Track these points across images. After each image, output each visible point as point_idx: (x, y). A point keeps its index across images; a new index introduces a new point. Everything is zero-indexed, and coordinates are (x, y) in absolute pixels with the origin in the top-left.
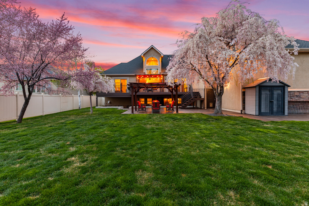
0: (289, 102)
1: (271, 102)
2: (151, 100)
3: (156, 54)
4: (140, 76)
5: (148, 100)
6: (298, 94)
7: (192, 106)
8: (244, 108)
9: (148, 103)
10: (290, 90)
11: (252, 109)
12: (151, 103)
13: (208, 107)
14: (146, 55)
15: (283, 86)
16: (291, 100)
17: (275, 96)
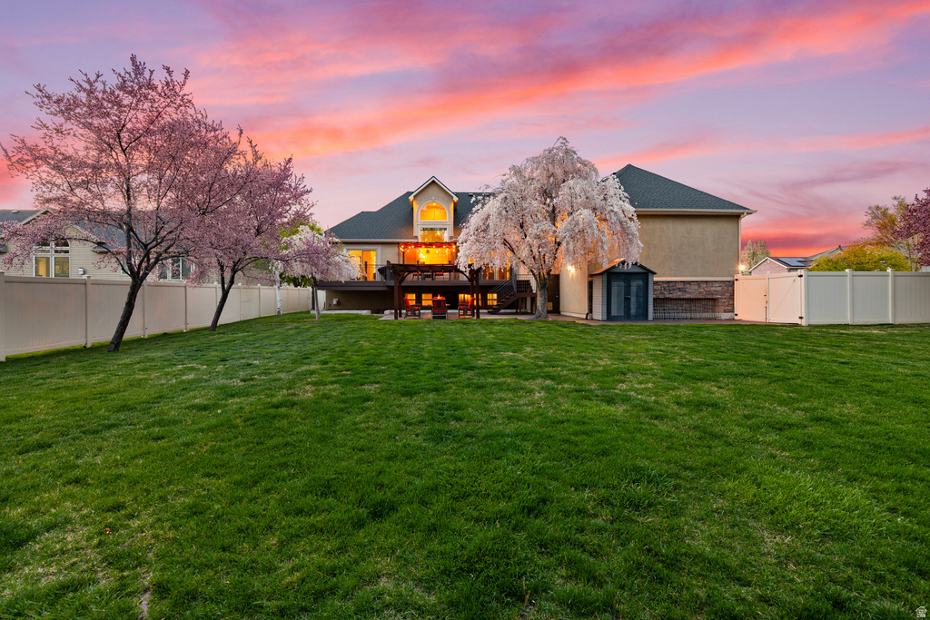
0: (655, 299)
1: (627, 300)
2: (430, 296)
3: (442, 195)
4: (406, 245)
5: (424, 296)
7: (514, 311)
8: (590, 310)
9: (424, 303)
10: (656, 279)
11: (598, 311)
12: (430, 303)
14: (419, 198)
15: (645, 274)
16: (671, 296)
17: (634, 289)
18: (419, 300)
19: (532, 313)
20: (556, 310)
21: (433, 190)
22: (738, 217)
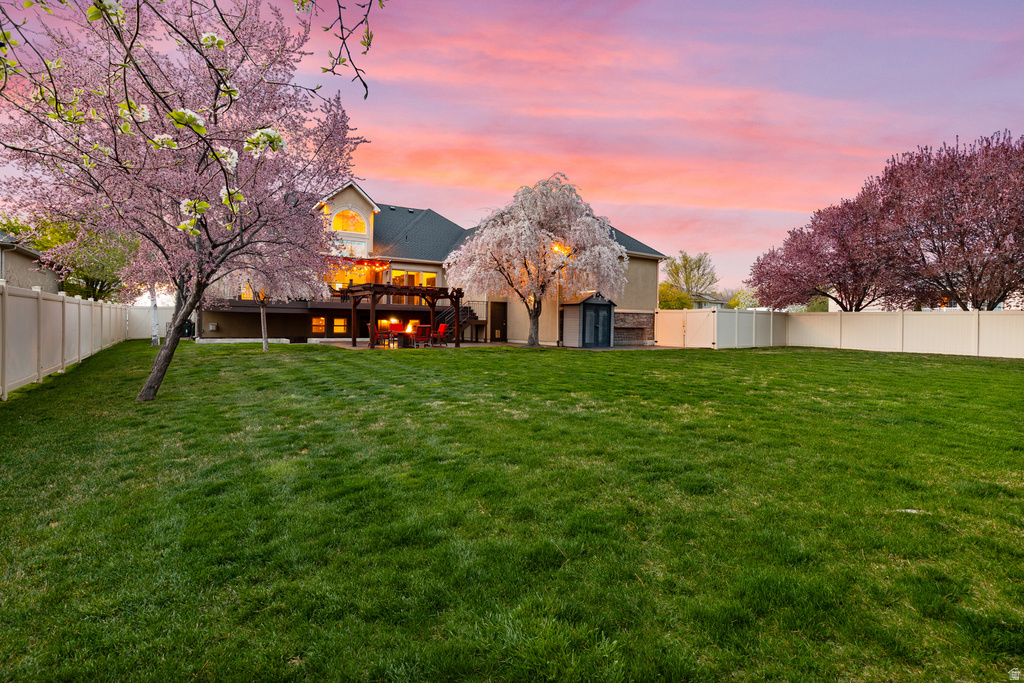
0: (615, 328)
1: (596, 328)
2: (342, 321)
3: (360, 203)
5: (335, 322)
6: (622, 317)
8: (561, 338)
9: (336, 330)
10: (616, 310)
11: (573, 339)
12: (343, 330)
13: (493, 339)
14: (335, 201)
15: (610, 305)
17: (601, 318)
18: (330, 325)
19: (471, 342)
20: (504, 338)
21: (350, 196)
22: (655, 261)
